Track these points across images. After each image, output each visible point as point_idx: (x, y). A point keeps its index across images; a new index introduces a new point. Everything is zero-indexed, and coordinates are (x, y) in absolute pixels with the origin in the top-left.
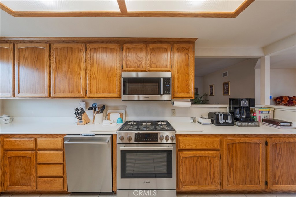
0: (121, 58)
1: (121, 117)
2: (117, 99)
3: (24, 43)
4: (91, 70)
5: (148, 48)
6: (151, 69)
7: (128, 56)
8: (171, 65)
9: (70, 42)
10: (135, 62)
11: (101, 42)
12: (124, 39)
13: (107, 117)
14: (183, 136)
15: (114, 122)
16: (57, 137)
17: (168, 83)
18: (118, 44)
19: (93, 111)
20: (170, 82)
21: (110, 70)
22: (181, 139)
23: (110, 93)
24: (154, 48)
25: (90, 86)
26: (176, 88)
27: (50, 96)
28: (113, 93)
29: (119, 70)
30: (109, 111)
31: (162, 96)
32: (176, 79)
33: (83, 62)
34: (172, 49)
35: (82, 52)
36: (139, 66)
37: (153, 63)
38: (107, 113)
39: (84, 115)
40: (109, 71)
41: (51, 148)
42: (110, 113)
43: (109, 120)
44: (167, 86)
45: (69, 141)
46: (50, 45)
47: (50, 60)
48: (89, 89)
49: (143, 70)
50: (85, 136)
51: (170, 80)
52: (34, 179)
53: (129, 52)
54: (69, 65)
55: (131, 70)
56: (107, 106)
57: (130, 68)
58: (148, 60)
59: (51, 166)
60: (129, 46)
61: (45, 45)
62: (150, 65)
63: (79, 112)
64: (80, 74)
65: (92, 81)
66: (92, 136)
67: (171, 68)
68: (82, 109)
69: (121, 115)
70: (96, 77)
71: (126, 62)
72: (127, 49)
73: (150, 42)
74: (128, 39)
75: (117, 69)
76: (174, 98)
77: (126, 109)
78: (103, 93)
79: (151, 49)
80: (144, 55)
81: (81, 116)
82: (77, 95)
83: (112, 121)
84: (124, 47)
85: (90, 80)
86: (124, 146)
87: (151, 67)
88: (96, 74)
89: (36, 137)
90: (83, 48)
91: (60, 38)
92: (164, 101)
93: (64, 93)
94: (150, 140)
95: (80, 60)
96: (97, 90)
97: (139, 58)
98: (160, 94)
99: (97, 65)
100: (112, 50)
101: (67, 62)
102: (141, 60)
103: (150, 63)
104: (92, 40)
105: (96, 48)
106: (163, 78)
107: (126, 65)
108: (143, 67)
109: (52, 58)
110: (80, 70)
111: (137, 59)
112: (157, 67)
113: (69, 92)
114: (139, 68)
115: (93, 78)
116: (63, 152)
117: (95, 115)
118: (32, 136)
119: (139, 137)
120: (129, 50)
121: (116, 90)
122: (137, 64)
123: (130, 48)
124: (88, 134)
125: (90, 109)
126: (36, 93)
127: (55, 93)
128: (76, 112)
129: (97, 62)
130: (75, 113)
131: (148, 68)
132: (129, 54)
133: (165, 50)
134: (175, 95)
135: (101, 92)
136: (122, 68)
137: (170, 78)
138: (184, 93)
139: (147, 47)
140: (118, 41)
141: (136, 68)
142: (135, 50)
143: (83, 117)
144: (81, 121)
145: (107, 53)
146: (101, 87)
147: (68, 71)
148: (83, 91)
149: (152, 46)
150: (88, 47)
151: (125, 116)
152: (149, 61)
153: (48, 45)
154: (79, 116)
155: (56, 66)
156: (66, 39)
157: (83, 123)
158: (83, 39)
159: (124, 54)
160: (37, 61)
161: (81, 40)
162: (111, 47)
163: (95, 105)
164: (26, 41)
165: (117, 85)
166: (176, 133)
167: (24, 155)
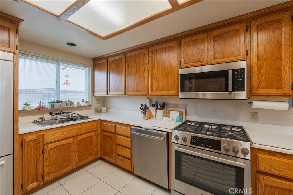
0: (180, 54)
1: (181, 116)
2: (175, 96)
3: (112, 57)
4: (152, 70)
5: (211, 37)
6: (215, 61)
7: (187, 50)
8: (247, 51)
9: (137, 49)
10: (195, 56)
11: (161, 43)
12: (182, 33)
13: (167, 114)
14: (266, 153)
15: (173, 120)
16: (127, 127)
17: (241, 76)
18: (176, 40)
19: (155, 107)
20: (244, 74)
21: (168, 68)
22: (260, 155)
23: (168, 91)
24: (219, 35)
25: (152, 85)
26: (255, 81)
27: (125, 94)
28: (172, 90)
29: (177, 67)
30: (169, 109)
31: (231, 93)
32: (256, 70)
33: (146, 64)
34: (249, 29)
35: (146, 56)
36: (200, 59)
37: (218, 53)
38: (168, 111)
39: (147, 111)
40: (168, 70)
41: (124, 134)
42: (170, 111)
43: (169, 117)
44: (239, 80)
45: (134, 132)
46: (125, 54)
47: (125, 66)
48: (151, 88)
49: (204, 63)
50: (145, 129)
51: (244, 71)
52: (115, 154)
53: (188, 47)
54: (137, 68)
55: (190, 65)
56: (167, 104)
57: (188, 63)
58: (211, 51)
59: (124, 148)
60: (187, 40)
61: (123, 55)
62: (214, 56)
63: (143, 107)
64: (144, 75)
65: (153, 80)
66: (150, 130)
67: (247, 55)
68: (146, 105)
69: (181, 114)
70: (156, 76)
71: (184, 58)
72: (185, 43)
73: (213, 29)
74: (187, 32)
75: (175, 67)
76: (252, 96)
77: (186, 107)
78: (162, 91)
79: (214, 37)
80: (205, 46)
81: (145, 111)
82: (142, 93)
83: (171, 119)
84: (182, 43)
85: (152, 80)
86: (179, 146)
87: (215, 59)
88: (157, 73)
89: (116, 124)
90: (146, 52)
91: (131, 48)
92: (234, 99)
93: (133, 91)
94: (210, 146)
95: (144, 62)
96: (157, 88)
97: (200, 50)
98: (228, 91)
99: (157, 65)
100: (170, 49)
101: (136, 66)
102: (202, 52)
103: (214, 53)
104: (153, 43)
105: (156, 50)
106: (232, 70)
107: (185, 60)
108: (205, 60)
109: (127, 65)
110: (145, 72)
111: (197, 52)
112: (223, 58)
113: (137, 91)
114: (199, 62)
115: (154, 78)
116: (131, 139)
117: (157, 111)
118: (114, 123)
119: (196, 141)
120: (188, 44)
121: (174, 88)
122: (197, 58)
123: (189, 42)
124: (147, 128)
125: (153, 106)
126: (118, 92)
127: (128, 92)
128: (141, 107)
129: (157, 62)
130: (141, 109)
131: (211, 59)
132: (187, 48)
133: (237, 33)
134: (255, 92)
135: (161, 90)
136: (180, 65)
137: (244, 69)
138: (272, 89)
139: (209, 36)
140: (176, 38)
141: (196, 62)
142: (194, 43)
143: (147, 113)
144: (145, 116)
145: (166, 52)
146: (161, 86)
147: (136, 74)
148: (146, 90)
149: (216, 33)
150: (150, 50)
151: (186, 115)
152: (213, 51)
153: (124, 55)
154: (143, 111)
155: (128, 71)
156: (135, 48)
157: (147, 118)
158: (147, 44)
159: (182, 49)
160: (118, 68)
161: (145, 45)
162: (170, 46)
163: (157, 102)
164: (113, 55)
165: (176, 82)
166: (252, 146)
167: (110, 136)
